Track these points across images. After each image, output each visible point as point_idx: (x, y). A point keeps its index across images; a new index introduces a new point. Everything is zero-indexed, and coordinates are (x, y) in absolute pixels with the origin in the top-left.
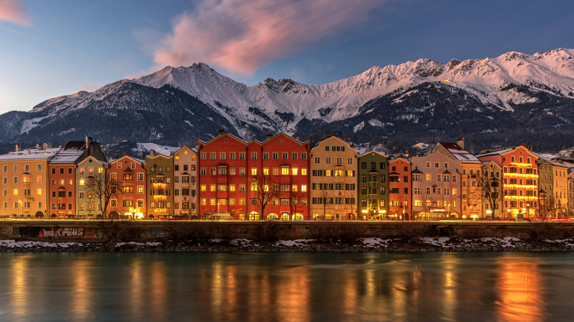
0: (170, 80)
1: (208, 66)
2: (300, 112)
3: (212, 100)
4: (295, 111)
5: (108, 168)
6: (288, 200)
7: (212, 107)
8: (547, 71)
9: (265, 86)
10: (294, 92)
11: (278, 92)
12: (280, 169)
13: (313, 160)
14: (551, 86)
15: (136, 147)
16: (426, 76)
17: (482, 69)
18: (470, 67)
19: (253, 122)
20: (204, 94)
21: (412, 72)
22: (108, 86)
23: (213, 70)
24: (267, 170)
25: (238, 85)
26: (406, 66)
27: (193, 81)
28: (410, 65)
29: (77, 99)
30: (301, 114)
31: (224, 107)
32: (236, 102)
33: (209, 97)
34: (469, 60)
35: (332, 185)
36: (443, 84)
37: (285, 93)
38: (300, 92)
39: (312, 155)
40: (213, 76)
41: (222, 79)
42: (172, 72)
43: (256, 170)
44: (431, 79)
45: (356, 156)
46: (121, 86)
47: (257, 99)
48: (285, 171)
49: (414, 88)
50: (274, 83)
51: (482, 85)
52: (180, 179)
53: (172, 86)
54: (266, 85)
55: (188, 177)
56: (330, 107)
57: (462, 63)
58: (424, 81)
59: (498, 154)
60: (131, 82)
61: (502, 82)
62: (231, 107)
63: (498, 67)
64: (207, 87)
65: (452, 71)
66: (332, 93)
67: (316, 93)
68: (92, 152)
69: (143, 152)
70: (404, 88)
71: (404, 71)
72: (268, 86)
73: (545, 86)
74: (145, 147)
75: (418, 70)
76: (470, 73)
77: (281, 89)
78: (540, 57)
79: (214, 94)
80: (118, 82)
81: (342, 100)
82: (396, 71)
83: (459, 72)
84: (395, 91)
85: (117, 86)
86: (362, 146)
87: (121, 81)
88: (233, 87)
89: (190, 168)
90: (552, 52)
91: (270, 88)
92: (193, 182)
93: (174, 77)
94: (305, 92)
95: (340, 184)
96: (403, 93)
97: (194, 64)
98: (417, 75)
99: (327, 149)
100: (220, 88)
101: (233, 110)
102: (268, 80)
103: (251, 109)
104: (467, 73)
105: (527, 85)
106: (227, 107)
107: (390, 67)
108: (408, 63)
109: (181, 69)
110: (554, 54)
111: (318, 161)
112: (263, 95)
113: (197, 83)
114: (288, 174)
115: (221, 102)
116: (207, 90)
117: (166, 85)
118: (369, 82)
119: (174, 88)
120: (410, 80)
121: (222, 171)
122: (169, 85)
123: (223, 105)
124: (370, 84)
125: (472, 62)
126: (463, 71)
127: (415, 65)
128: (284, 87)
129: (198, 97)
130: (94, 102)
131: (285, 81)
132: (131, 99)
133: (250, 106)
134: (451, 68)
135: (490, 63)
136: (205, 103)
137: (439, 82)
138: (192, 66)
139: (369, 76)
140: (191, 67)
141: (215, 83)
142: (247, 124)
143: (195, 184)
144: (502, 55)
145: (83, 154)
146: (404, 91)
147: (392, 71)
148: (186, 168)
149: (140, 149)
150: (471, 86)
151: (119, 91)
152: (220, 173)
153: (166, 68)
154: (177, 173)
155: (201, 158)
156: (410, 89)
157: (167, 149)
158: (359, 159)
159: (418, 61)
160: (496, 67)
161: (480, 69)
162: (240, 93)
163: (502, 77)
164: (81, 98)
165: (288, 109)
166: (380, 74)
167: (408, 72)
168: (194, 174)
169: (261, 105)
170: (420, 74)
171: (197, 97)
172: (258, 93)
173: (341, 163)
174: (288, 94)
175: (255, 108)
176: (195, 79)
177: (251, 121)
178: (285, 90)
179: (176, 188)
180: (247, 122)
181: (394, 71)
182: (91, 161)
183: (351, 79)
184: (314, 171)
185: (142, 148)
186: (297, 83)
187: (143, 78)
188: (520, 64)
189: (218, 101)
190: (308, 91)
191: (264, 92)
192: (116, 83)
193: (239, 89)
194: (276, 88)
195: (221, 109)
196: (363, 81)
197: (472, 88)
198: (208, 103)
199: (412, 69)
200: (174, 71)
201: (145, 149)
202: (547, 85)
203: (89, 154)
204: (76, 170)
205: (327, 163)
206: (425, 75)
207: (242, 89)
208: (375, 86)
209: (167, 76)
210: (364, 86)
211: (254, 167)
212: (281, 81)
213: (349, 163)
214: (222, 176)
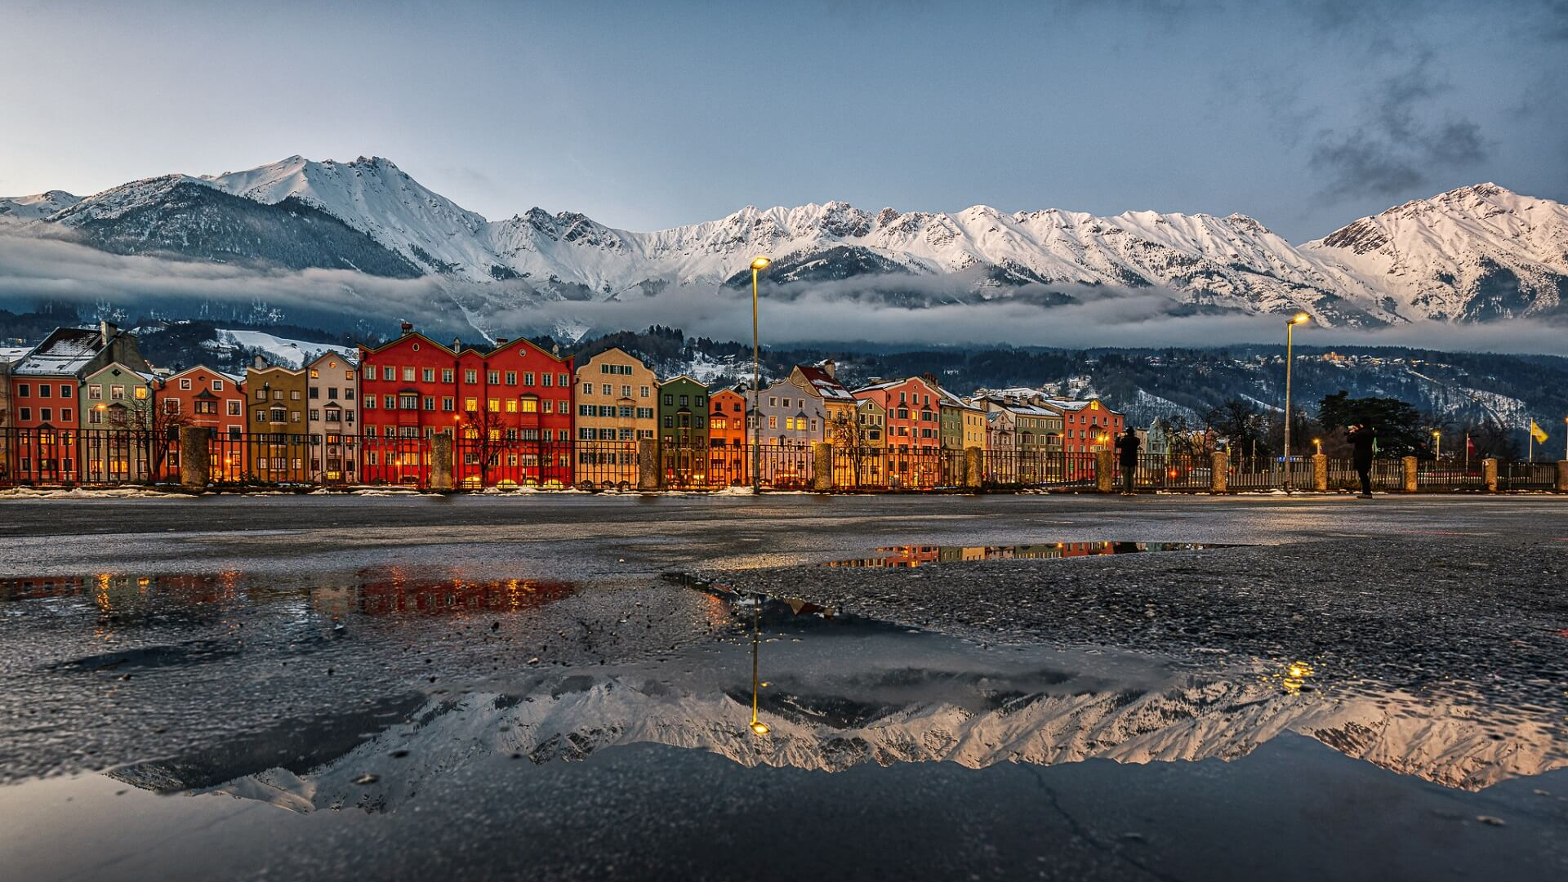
0: (300, 188)
1: (394, 167)
2: (603, 284)
3: (406, 243)
4: (592, 284)
5: (158, 388)
6: (535, 457)
7: (405, 258)
8: (1032, 245)
9: (528, 224)
10: (589, 241)
11: (556, 240)
12: (520, 402)
13: (580, 388)
14: (1038, 273)
15: (215, 338)
16: (841, 235)
17: (934, 233)
18: (915, 226)
19: (500, 297)
20: (387, 229)
21: (817, 224)
22: (131, 185)
23: (407, 177)
24: (497, 403)
25: (466, 215)
26: (806, 212)
27: (359, 196)
28: (814, 212)
29: (41, 210)
30: (605, 289)
31: (435, 260)
32: (463, 253)
33: (398, 235)
34: (913, 214)
35: (614, 431)
36: (869, 253)
37: (572, 243)
38: (603, 244)
39: (578, 380)
40: (407, 191)
41: (428, 199)
42: (305, 170)
43: (474, 402)
44: (850, 241)
45: (654, 384)
46: (168, 189)
47: (511, 248)
48: (529, 406)
49: (821, 256)
50: (548, 220)
51: (933, 261)
52: (322, 415)
53: (305, 202)
54: (529, 221)
55: (339, 412)
56: (663, 279)
57: (902, 218)
58: (838, 244)
59: (882, 389)
60: (198, 183)
61: (966, 258)
62: (451, 262)
63: (959, 231)
64: (393, 212)
65: (885, 230)
66: (666, 252)
67: (635, 248)
68: (116, 354)
69: (234, 352)
70: (803, 254)
71: (803, 222)
72: (534, 223)
73: (1030, 270)
74: (239, 339)
75: (828, 222)
76: (915, 236)
77: (563, 233)
78: (1023, 221)
79: (410, 230)
80: (159, 179)
81: (687, 267)
82: (789, 220)
83: (897, 233)
84: (786, 258)
85: (157, 188)
86: (721, 359)
87: (169, 178)
88: (455, 219)
89: (341, 394)
90: (1041, 213)
91: (539, 228)
92: (351, 419)
93: (310, 182)
94: (613, 244)
95: (627, 431)
96: (801, 264)
97: (361, 158)
98: (826, 231)
99: (605, 369)
100: (425, 219)
101: (454, 269)
102: (535, 211)
103: (496, 271)
104: (911, 236)
105: (1003, 266)
106: (441, 263)
107: (778, 211)
108: (810, 206)
109: (328, 166)
110: (1044, 218)
111: (588, 389)
112: (524, 242)
113: (367, 201)
114: (534, 410)
115: (426, 251)
116: (393, 220)
117: (289, 199)
118: (739, 235)
119: (312, 207)
120: (815, 239)
121: (408, 403)
122: (298, 199)
123: (434, 256)
124: (741, 239)
125: (918, 218)
126: (903, 233)
127: (823, 211)
128: (570, 230)
129: (372, 234)
130: (94, 221)
131: (572, 217)
132: (198, 224)
133: (495, 264)
134: (884, 224)
135: (947, 222)
136: (389, 247)
137: (864, 248)
138: (355, 161)
139: (739, 224)
140: (353, 165)
141: (413, 205)
142: (488, 302)
143: (354, 424)
144: (966, 211)
145: (97, 359)
146: (801, 260)
147: (782, 219)
148: (333, 393)
149: (224, 343)
150: (917, 261)
151: (163, 202)
152: (404, 405)
153: (290, 159)
154: (313, 404)
155: (365, 377)
156: (813, 257)
157: (294, 345)
158: (660, 389)
159: (828, 205)
160: (957, 230)
161: (931, 232)
162: (473, 233)
163: (966, 250)
164: (52, 207)
165: (576, 276)
166: (759, 222)
167: (810, 223)
168: (351, 405)
169: (518, 264)
170: (830, 230)
171: (368, 233)
172: (511, 237)
173: (629, 395)
174: (576, 245)
175: (506, 269)
176: (365, 192)
177: (496, 296)
178: (572, 236)
179: (312, 431)
180: (488, 297)
181: (785, 218)
182: (116, 373)
183: (704, 226)
184: (581, 407)
185: (230, 342)
186: (598, 226)
187: (227, 176)
188: (994, 229)
189: (420, 246)
190: (618, 244)
191: (525, 236)
192: (154, 181)
193: (469, 226)
194: (551, 230)
195: (427, 265)
196: (727, 234)
197: (918, 264)
198: (395, 249)
199: (817, 219)
200: (311, 169)
201: (238, 344)
202: (1033, 270)
203: (110, 360)
204: (82, 390)
205: (605, 393)
206: (840, 233)
207: (478, 227)
208: (749, 248)
209: (291, 177)
210: (729, 243)
211: (472, 395)
212: (562, 216)
213: (642, 395)
214: (408, 411)
